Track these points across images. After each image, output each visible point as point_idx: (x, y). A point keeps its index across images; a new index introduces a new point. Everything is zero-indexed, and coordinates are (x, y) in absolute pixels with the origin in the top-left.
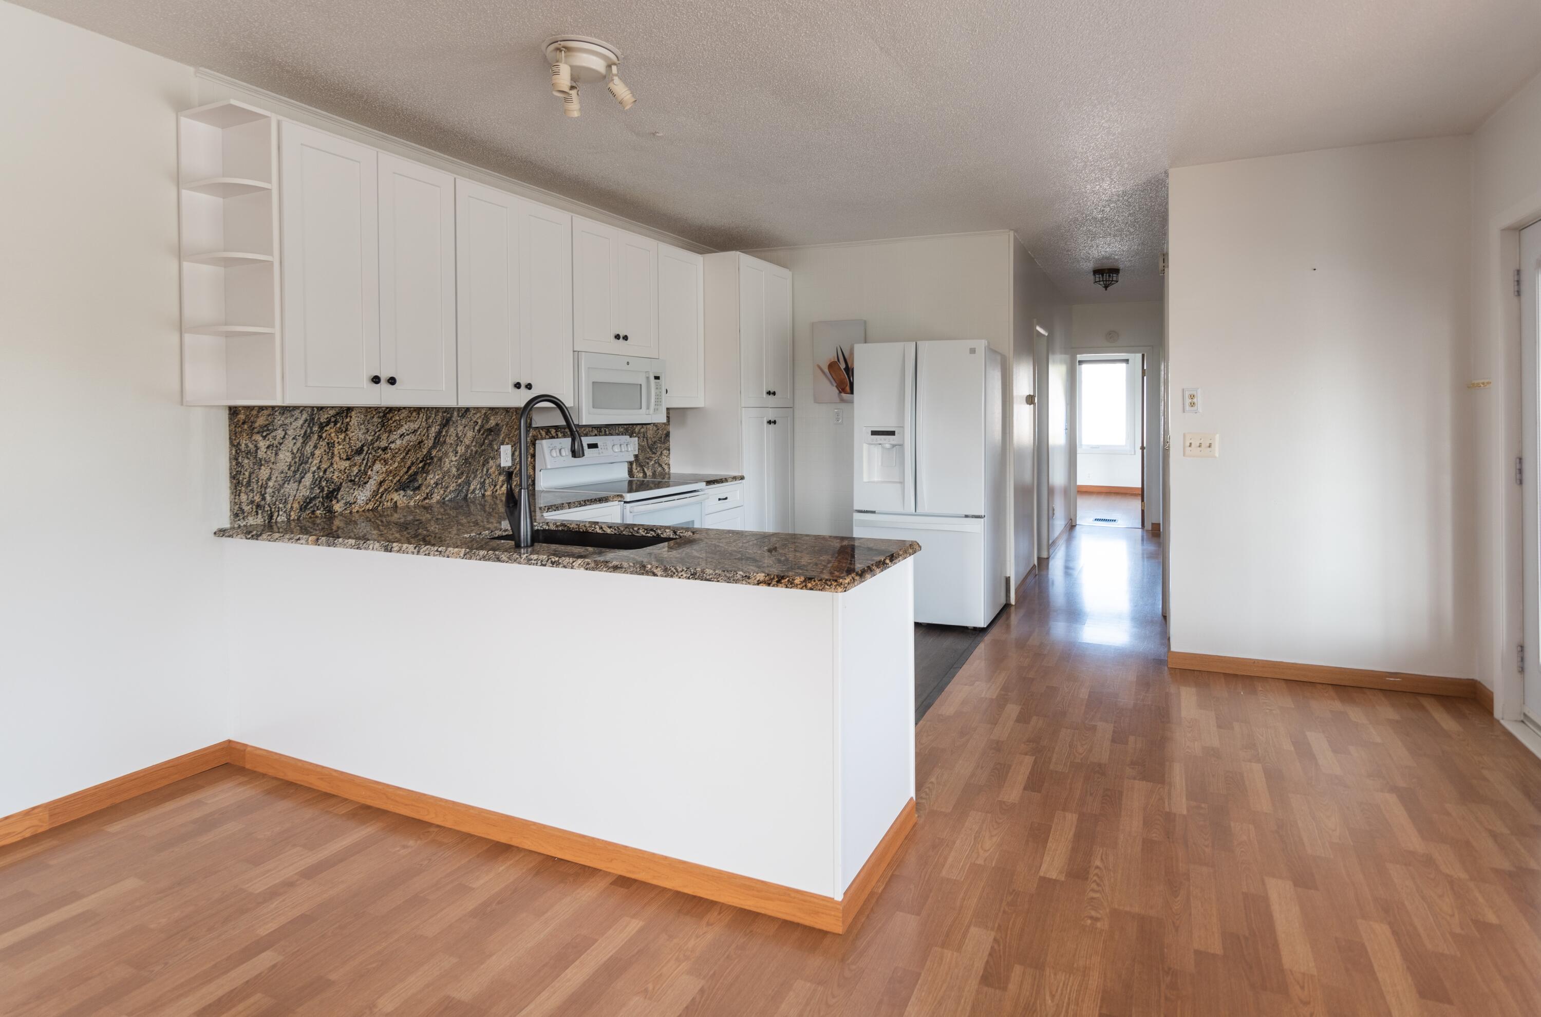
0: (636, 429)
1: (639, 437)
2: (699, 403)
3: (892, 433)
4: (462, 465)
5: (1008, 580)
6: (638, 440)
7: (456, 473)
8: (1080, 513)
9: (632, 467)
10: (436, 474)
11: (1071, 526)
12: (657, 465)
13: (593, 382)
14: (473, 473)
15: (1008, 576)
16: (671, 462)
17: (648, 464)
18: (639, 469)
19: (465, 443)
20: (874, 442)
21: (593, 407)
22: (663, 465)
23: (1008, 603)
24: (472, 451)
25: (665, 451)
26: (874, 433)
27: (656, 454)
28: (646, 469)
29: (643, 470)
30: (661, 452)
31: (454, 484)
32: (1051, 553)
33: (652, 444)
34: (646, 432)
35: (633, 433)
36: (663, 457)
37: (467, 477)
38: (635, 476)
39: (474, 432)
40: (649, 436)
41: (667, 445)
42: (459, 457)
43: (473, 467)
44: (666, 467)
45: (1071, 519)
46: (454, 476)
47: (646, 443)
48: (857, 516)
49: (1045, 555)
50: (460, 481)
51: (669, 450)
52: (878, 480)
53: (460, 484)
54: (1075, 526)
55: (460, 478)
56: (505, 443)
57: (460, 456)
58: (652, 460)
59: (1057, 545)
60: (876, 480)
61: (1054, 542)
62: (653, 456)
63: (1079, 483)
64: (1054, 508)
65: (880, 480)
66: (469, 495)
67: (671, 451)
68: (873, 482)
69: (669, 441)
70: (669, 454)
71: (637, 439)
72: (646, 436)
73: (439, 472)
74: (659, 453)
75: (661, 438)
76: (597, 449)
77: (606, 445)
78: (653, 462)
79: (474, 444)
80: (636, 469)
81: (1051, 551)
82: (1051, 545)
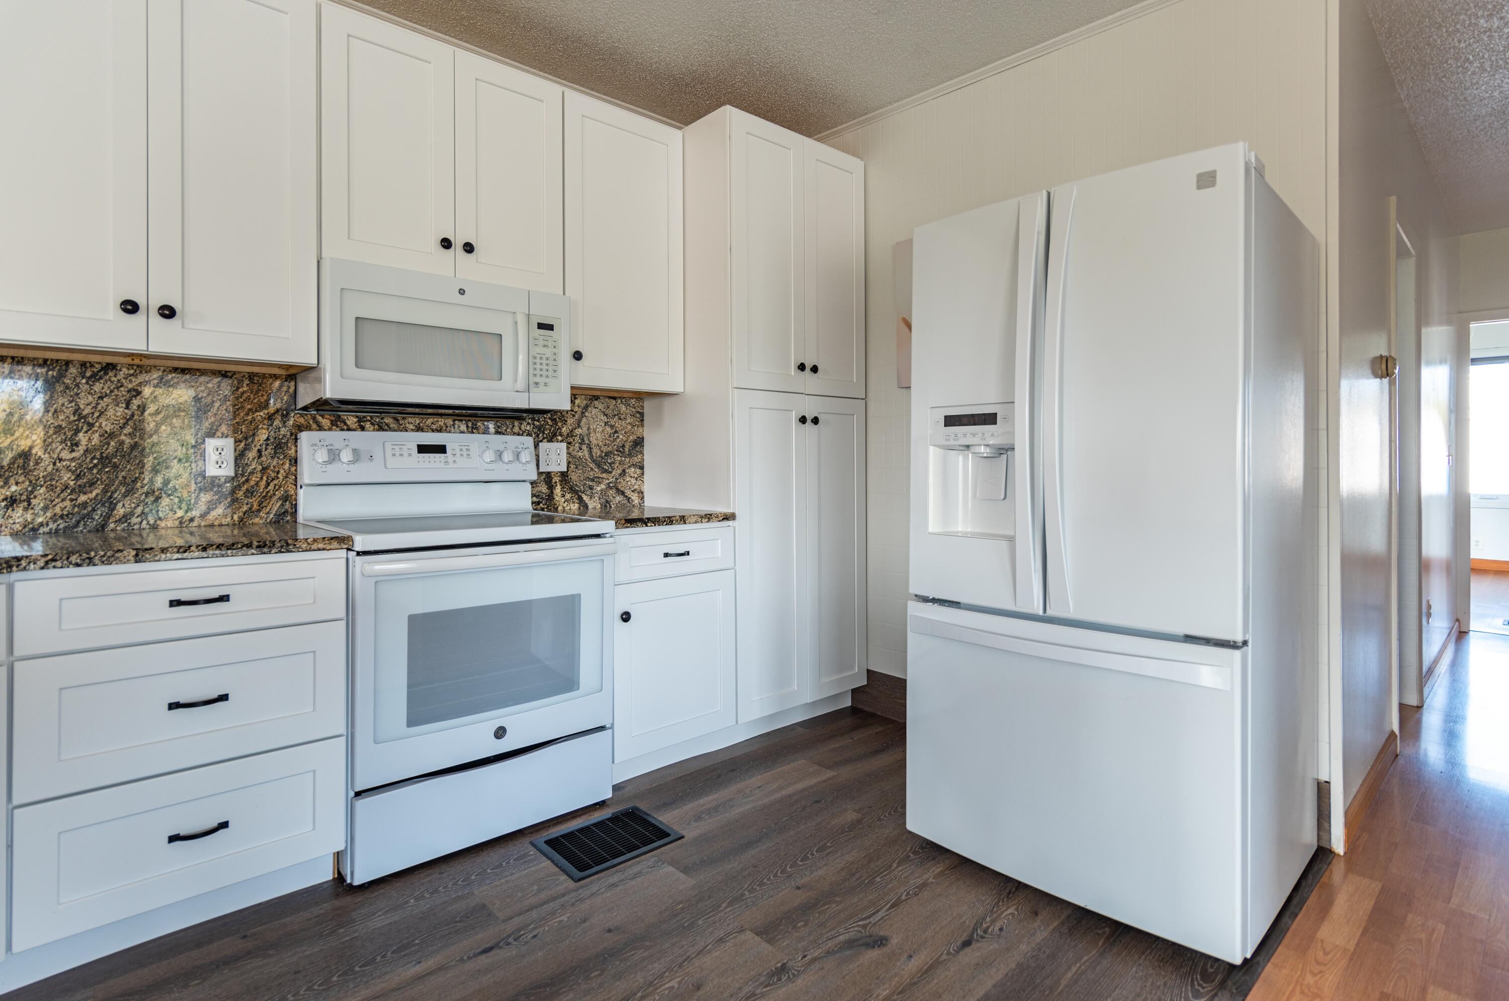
0: (564, 429)
1: (569, 443)
2: (675, 386)
3: (990, 419)
4: (91, 469)
5: (1323, 790)
6: (568, 448)
7: (72, 483)
8: (1475, 608)
9: (552, 493)
10: (12, 481)
11: (1460, 634)
12: (612, 492)
13: (357, 318)
14: (123, 483)
15: (1324, 777)
16: (646, 488)
17: (591, 488)
18: (568, 496)
19: (100, 426)
20: (952, 442)
21: (357, 366)
22: (628, 493)
23: (1324, 844)
24: (122, 443)
25: (633, 470)
26: (951, 421)
27: (611, 472)
28: (585, 498)
29: (580, 499)
30: (624, 471)
31: (67, 503)
32: (1425, 695)
33: (600, 456)
34: (589, 435)
35: (555, 435)
36: (628, 479)
37: (105, 491)
38: (560, 508)
39: (127, 408)
40: (594, 442)
41: (636, 460)
42: (82, 452)
43: (123, 473)
44: (635, 498)
45: (1458, 620)
46: (67, 488)
47: (586, 453)
48: (916, 610)
49: (1412, 700)
50: (83, 498)
51: (642, 468)
52: (965, 530)
53: (86, 503)
54: (1466, 633)
55: (85, 493)
56: (219, 434)
57: (86, 451)
58: (600, 483)
59: (1437, 675)
60: (960, 529)
61: (1431, 671)
62: (604, 475)
63: (1474, 555)
64: (1431, 603)
65: (969, 530)
66: (112, 526)
67: (645, 470)
68: (955, 535)
69: (642, 453)
70: (643, 474)
71: (564, 445)
72: (587, 442)
73: (21, 479)
74: (619, 472)
75: (623, 446)
76: (442, 455)
77: (468, 450)
78: (603, 486)
79: (128, 430)
80: (563, 496)
81: (1426, 690)
82: (1424, 677)
